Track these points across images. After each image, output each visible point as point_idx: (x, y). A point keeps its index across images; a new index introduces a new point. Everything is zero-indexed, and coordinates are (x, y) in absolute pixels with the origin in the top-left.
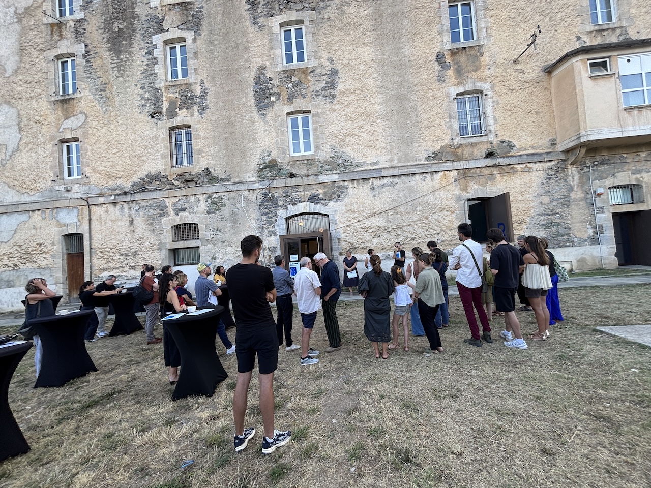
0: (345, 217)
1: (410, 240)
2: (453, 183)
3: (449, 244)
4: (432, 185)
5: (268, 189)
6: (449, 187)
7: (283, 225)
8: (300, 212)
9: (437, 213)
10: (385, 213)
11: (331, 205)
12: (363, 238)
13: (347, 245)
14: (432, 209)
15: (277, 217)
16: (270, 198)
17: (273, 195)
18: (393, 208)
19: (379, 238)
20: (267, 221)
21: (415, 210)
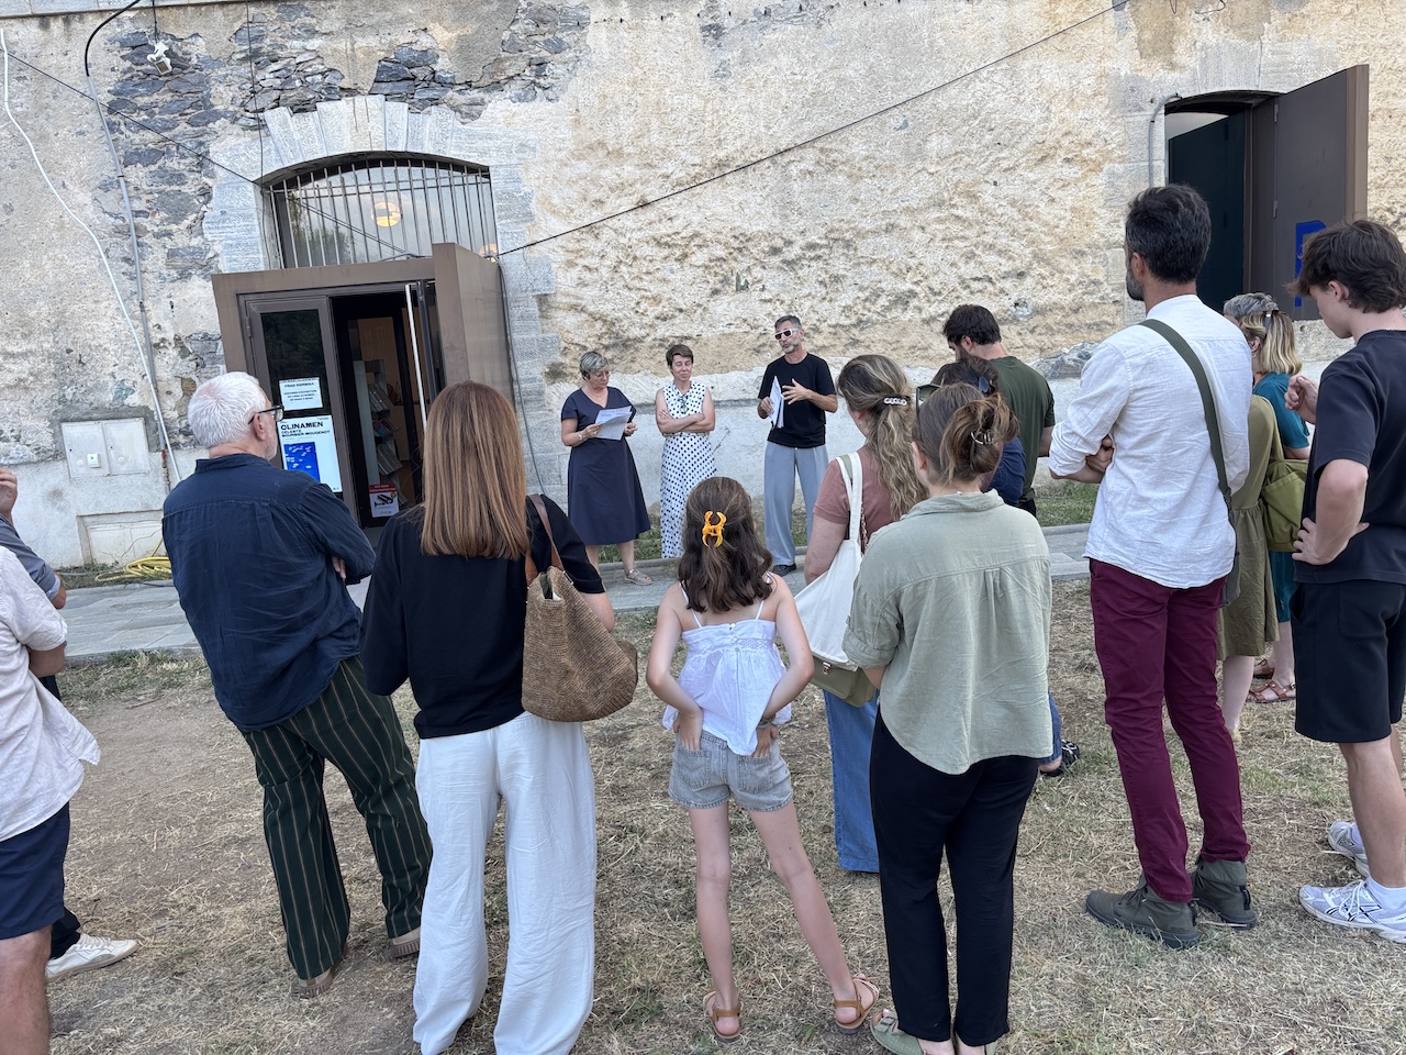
0: (571, 183)
1: (887, 304)
2: (1106, 14)
3: (1066, 325)
4: (1007, 20)
5: (151, 17)
6: (1086, 36)
7: (246, 217)
8: (337, 153)
9: (1019, 171)
10: (775, 163)
11: (499, 115)
12: (666, 296)
13: (587, 331)
14: (1001, 151)
15: (211, 177)
16: (162, 66)
17: (180, 49)
18: (813, 137)
19: (742, 295)
20: (156, 195)
21: (916, 154)
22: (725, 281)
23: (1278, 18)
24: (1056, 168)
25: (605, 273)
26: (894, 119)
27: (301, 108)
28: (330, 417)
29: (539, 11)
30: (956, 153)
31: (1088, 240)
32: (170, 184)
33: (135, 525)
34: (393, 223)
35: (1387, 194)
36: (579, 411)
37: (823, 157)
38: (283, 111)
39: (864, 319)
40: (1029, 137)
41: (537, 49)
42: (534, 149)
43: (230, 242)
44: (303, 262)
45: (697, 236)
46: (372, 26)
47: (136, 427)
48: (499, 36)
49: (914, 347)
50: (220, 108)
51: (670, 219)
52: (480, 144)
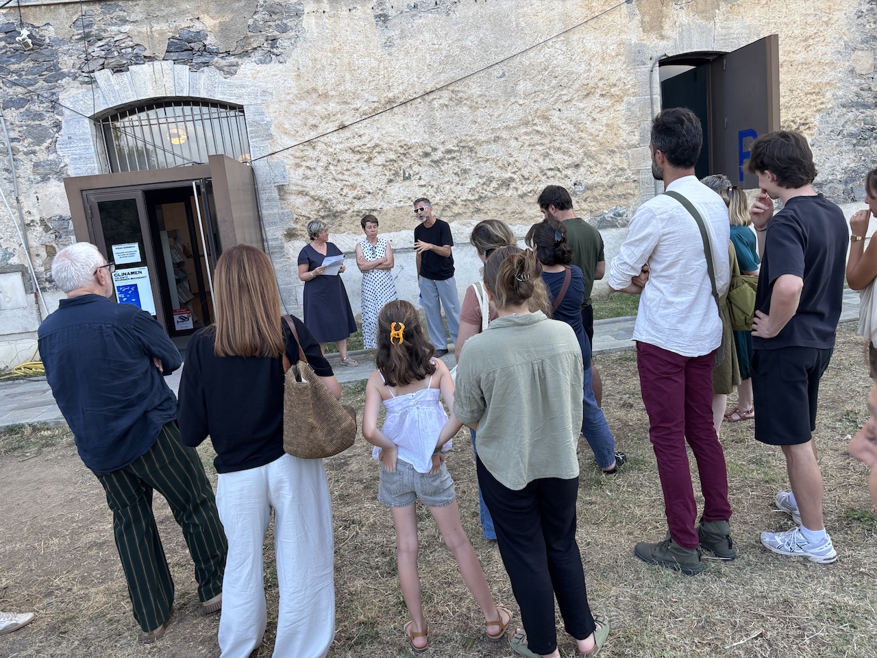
0: (296, 114)
1: (497, 186)
2: (622, 6)
3: (606, 196)
4: (562, 11)
5: (18, 13)
6: (610, 20)
7: (85, 140)
8: (144, 98)
9: (574, 102)
10: (424, 100)
11: (248, 73)
12: (360, 184)
13: (310, 207)
14: (562, 90)
15: (61, 115)
16: (26, 45)
17: (38, 33)
18: (447, 84)
19: (407, 183)
20: (25, 128)
21: (511, 93)
22: (396, 174)
23: (724, 7)
24: (595, 100)
25: (320, 170)
26: (497, 71)
27: (119, 69)
28: (146, 267)
29: (271, 6)
30: (535, 92)
31: (617, 144)
32: (34, 120)
33: (19, 342)
34: (182, 142)
35: (791, 112)
36: (308, 258)
37: (454, 96)
38: (107, 72)
39: (483, 195)
40: (579, 81)
41: (271, 30)
42: (271, 94)
43: (75, 156)
44: (124, 168)
45: (377, 146)
46: (163, 17)
47: (16, 278)
48: (246, 22)
49: (514, 212)
50: (65, 70)
51: (360, 136)
52: (237, 91)
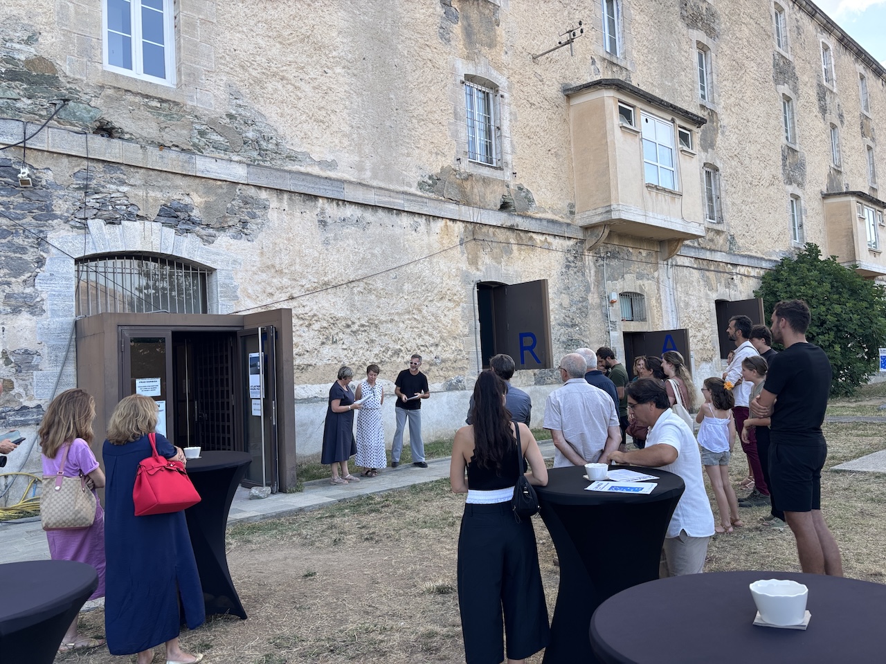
0: (258, 283)
1: (391, 354)
2: (458, 247)
3: (452, 368)
4: (428, 242)
6: (452, 253)
7: (67, 279)
8: (132, 250)
9: (434, 302)
10: (348, 286)
11: (223, 244)
12: (301, 344)
14: (428, 293)
15: (46, 252)
16: (26, 182)
17: (35, 174)
19: (334, 346)
22: (327, 338)
23: (505, 257)
24: (446, 303)
27: (111, 221)
28: (164, 401)
29: (247, 198)
30: (414, 292)
31: (457, 333)
32: (15, 252)
37: (367, 286)
38: (100, 222)
40: (437, 289)
41: (244, 215)
42: (240, 264)
43: (54, 293)
45: (315, 316)
46: (159, 187)
48: (226, 205)
50: (58, 213)
51: (304, 306)
52: (212, 257)
